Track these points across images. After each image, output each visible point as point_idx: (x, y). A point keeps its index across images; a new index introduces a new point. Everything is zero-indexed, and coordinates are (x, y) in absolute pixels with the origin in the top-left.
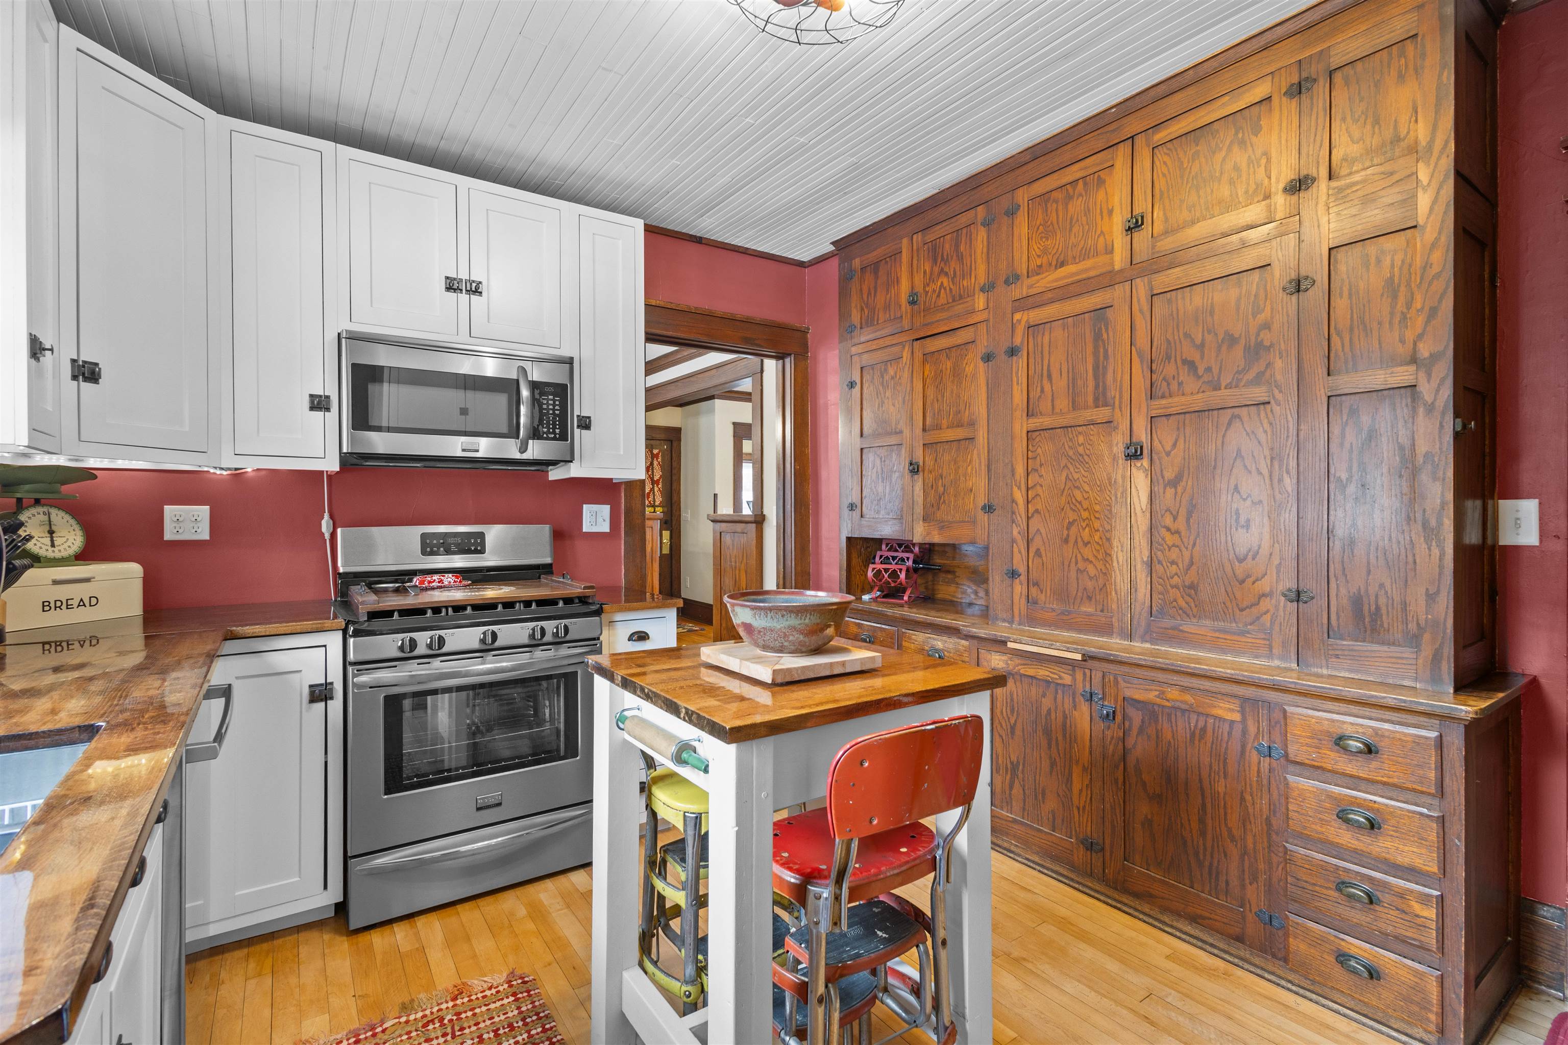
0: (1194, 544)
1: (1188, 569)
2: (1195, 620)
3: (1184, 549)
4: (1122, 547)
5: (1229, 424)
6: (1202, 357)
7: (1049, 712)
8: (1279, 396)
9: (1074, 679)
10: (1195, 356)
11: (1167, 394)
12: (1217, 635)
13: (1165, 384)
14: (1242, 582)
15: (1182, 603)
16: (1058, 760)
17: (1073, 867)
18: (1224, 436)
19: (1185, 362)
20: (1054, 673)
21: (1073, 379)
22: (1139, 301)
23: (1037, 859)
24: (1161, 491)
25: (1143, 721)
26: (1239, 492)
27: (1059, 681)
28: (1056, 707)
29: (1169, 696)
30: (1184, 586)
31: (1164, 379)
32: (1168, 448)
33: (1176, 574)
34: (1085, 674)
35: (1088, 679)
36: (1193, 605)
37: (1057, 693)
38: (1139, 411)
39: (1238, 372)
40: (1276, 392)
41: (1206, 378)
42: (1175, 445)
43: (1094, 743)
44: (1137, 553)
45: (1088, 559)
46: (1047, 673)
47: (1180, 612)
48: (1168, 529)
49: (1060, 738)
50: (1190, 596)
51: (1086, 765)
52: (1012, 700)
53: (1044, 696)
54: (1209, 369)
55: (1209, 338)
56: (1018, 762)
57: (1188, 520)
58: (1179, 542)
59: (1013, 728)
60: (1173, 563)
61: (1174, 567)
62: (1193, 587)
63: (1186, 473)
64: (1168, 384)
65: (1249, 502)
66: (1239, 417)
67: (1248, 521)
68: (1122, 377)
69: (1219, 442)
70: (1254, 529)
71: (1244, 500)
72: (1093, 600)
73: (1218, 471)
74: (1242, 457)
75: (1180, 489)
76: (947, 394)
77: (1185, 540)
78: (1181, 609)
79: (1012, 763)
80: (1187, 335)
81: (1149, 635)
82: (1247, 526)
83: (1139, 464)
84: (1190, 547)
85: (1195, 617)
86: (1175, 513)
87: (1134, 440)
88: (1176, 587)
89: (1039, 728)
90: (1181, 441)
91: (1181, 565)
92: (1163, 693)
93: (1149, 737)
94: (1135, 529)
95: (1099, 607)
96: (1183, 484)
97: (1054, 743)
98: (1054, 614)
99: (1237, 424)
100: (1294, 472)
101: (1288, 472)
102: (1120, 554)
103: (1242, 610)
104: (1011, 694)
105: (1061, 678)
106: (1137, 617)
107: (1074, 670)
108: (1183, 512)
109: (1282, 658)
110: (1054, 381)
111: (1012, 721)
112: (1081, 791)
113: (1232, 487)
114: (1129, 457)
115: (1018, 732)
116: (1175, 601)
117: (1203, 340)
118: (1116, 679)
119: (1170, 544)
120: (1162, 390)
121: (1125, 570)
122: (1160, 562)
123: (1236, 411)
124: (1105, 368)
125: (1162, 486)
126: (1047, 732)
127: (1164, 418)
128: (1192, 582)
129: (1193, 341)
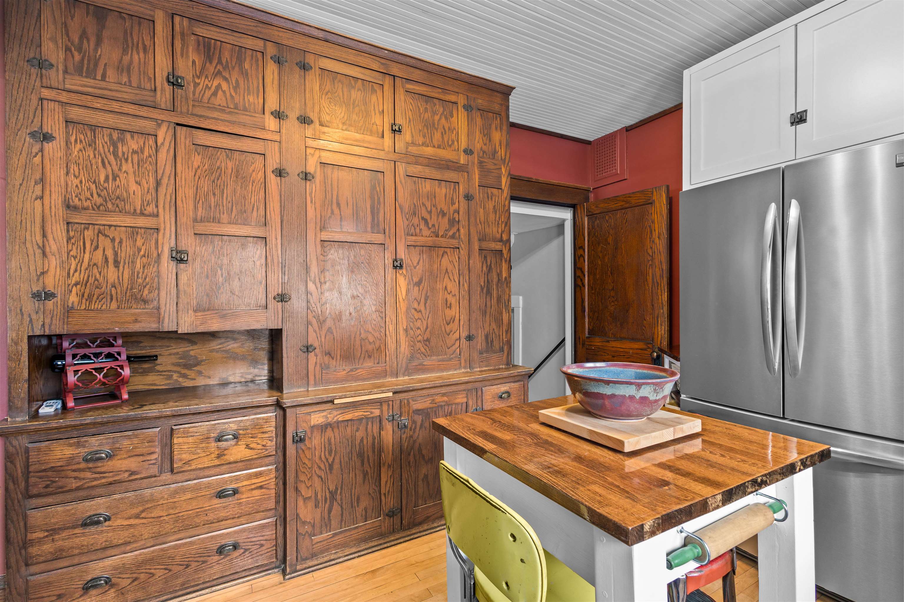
0: (428, 317)
1: (425, 331)
2: (429, 358)
3: (423, 320)
4: (392, 322)
5: (443, 255)
6: (431, 219)
7: (362, 440)
8: (462, 246)
9: (382, 411)
10: (427, 216)
11: (414, 234)
12: (440, 363)
13: (413, 228)
14: (449, 335)
15: (423, 350)
16: (369, 470)
17: (382, 535)
18: (440, 261)
19: (423, 218)
20: (367, 412)
21: (357, 211)
22: (399, 175)
23: (354, 550)
24: (412, 288)
25: (422, 421)
26: (447, 290)
27: (372, 415)
28: (367, 435)
29: (437, 401)
30: (424, 340)
31: (412, 225)
32: (415, 265)
33: (420, 334)
34: (389, 405)
35: (391, 407)
36: (428, 350)
37: (367, 424)
38: (401, 240)
39: (446, 230)
40: (461, 243)
41: (432, 230)
42: (418, 263)
43: (395, 446)
44: (401, 325)
45: (368, 331)
46: (361, 413)
47: (422, 355)
48: (416, 310)
49: (370, 454)
50: (426, 345)
51: (390, 463)
52: (330, 444)
53: (357, 430)
54: (433, 225)
55: (434, 209)
56: (337, 489)
57: (425, 304)
58: (420, 317)
59: (331, 466)
60: (418, 328)
61: (419, 330)
62: (428, 340)
63: (424, 278)
64: (415, 229)
65: (451, 295)
66: (446, 253)
67: (451, 304)
68: (390, 218)
69: (439, 264)
70: (453, 308)
71: (449, 294)
72: (373, 357)
73: (438, 279)
74: (448, 273)
75: (421, 287)
76: (228, 191)
77: (424, 315)
78: (422, 353)
79: (330, 492)
80: (424, 205)
81: (408, 371)
82: (450, 307)
83: (401, 272)
84: (426, 319)
85: (429, 356)
86: (419, 301)
87: (398, 257)
88: (420, 341)
89: (355, 454)
90: (421, 261)
91: (422, 329)
92: (433, 400)
93: (425, 428)
94: (399, 311)
95: (376, 362)
96: (423, 284)
97: (366, 460)
98: (345, 372)
99: (446, 256)
100: (468, 281)
101: (466, 282)
102: (390, 326)
103: (449, 348)
104: (329, 440)
105: (372, 413)
106: (400, 363)
107: (381, 405)
108: (423, 300)
109: (465, 368)
110: (342, 209)
111: (330, 461)
112: (386, 482)
113: (444, 287)
114: (395, 267)
115: (336, 466)
116: (419, 349)
117: (431, 209)
118: (408, 401)
119: (417, 318)
120: (412, 231)
121: (393, 336)
122: (412, 329)
123: (446, 250)
124: (378, 209)
125: (412, 286)
126: (361, 455)
127: (412, 247)
128: (428, 338)
129: (426, 208)
